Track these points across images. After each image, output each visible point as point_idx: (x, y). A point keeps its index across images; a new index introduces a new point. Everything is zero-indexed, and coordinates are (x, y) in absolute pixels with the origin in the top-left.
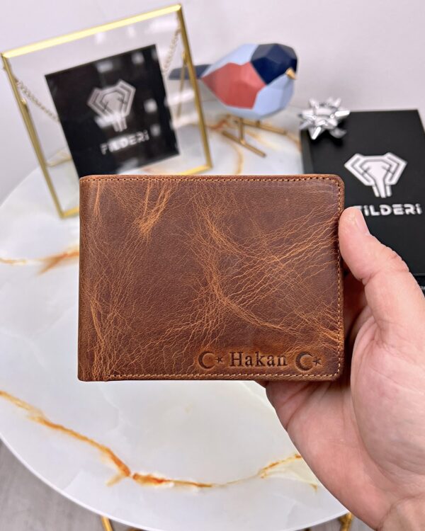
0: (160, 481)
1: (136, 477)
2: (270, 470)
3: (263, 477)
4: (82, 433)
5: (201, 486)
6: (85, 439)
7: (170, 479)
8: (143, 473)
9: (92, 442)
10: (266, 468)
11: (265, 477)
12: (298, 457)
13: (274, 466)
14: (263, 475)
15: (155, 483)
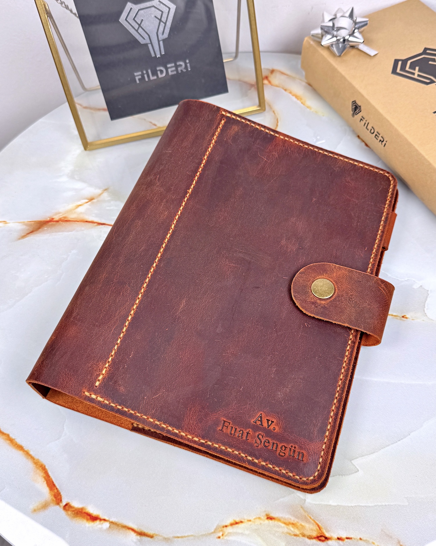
0: (94, 518)
1: (67, 507)
2: (230, 530)
3: (219, 537)
4: (19, 441)
5: (141, 534)
6: (20, 448)
7: (107, 519)
8: (76, 504)
9: (27, 454)
10: (226, 526)
11: (221, 537)
12: (270, 518)
13: (237, 525)
14: (220, 534)
15: (87, 520)
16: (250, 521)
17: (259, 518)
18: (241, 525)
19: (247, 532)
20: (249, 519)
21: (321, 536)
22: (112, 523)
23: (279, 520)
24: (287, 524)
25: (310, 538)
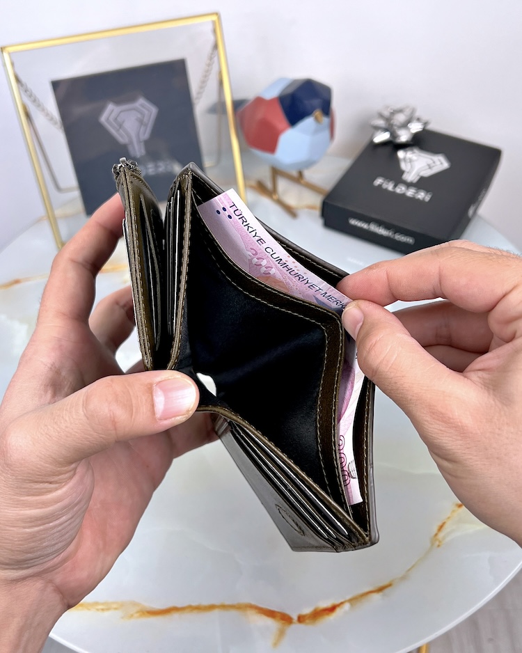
0: (332, 609)
1: (301, 619)
3: (439, 546)
5: (380, 590)
6: (211, 607)
7: (342, 600)
8: (307, 611)
9: (224, 607)
10: (436, 534)
11: (440, 544)
12: (460, 506)
13: (443, 528)
14: (437, 543)
15: (328, 614)
16: (449, 518)
17: (453, 511)
18: (446, 526)
19: (454, 527)
22: (350, 601)
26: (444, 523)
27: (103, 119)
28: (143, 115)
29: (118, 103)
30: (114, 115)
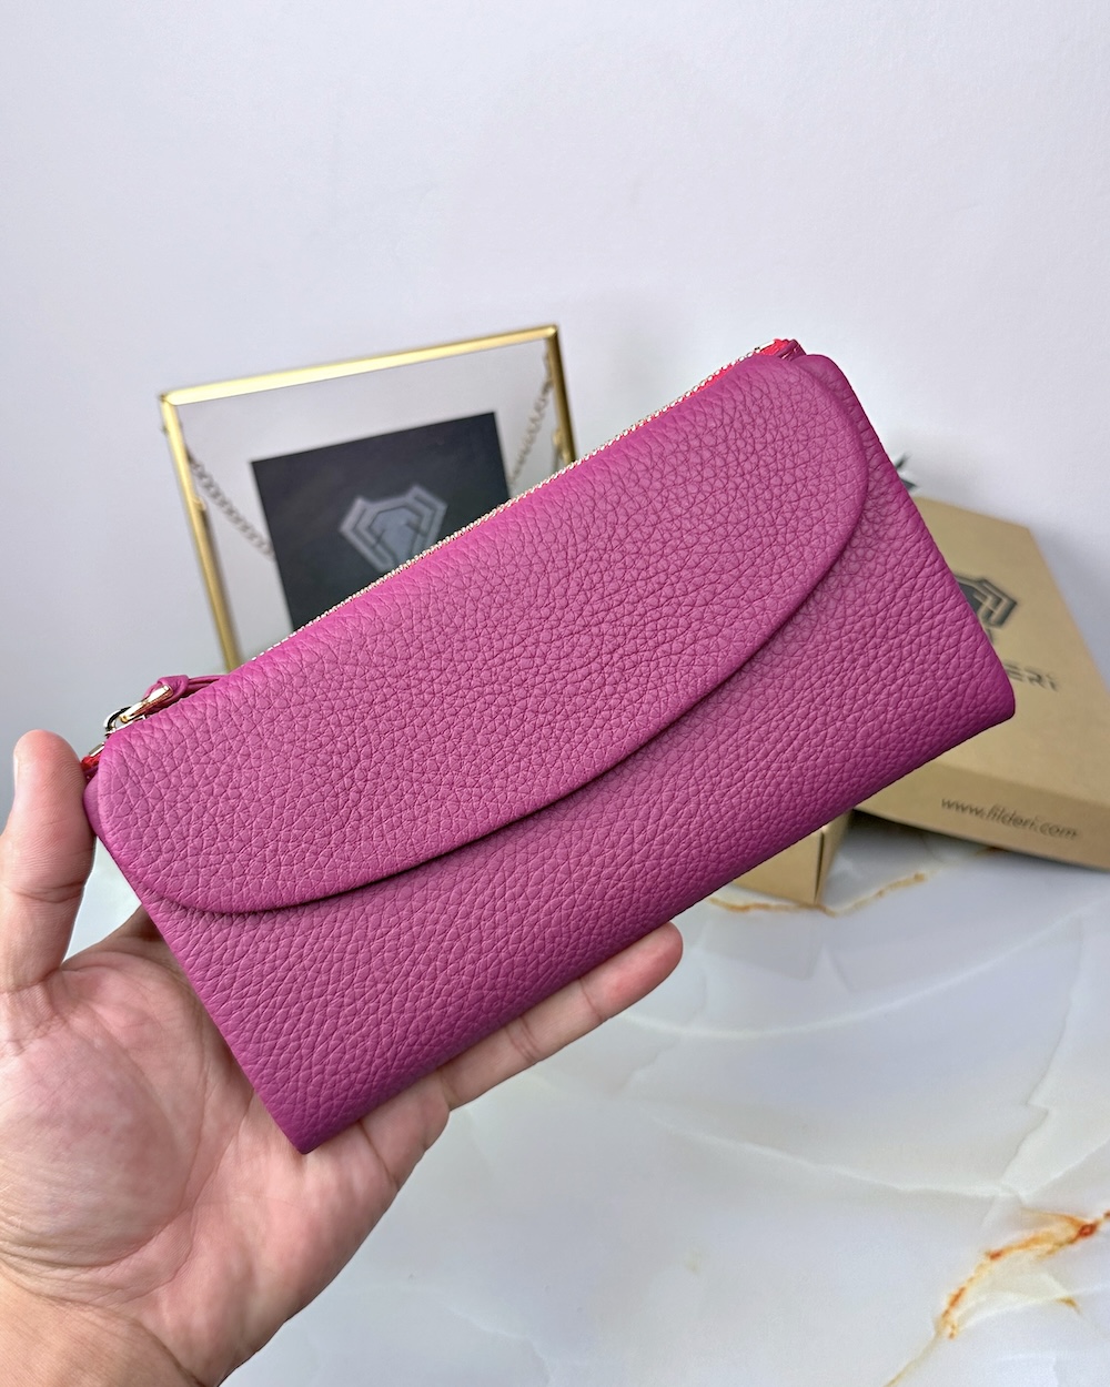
2: (956, 1314)
3: (952, 1336)
10: (947, 1312)
11: (955, 1332)
12: (995, 1256)
13: (960, 1299)
14: (949, 1330)
16: (971, 1280)
17: (981, 1266)
18: (965, 1296)
19: (983, 1298)
20: (969, 1277)
21: (1084, 1228)
23: (1009, 1249)
24: (1026, 1245)
25: (1072, 1241)
26: (962, 1290)
27: (347, 527)
28: (420, 515)
29: (373, 495)
30: (366, 521)
